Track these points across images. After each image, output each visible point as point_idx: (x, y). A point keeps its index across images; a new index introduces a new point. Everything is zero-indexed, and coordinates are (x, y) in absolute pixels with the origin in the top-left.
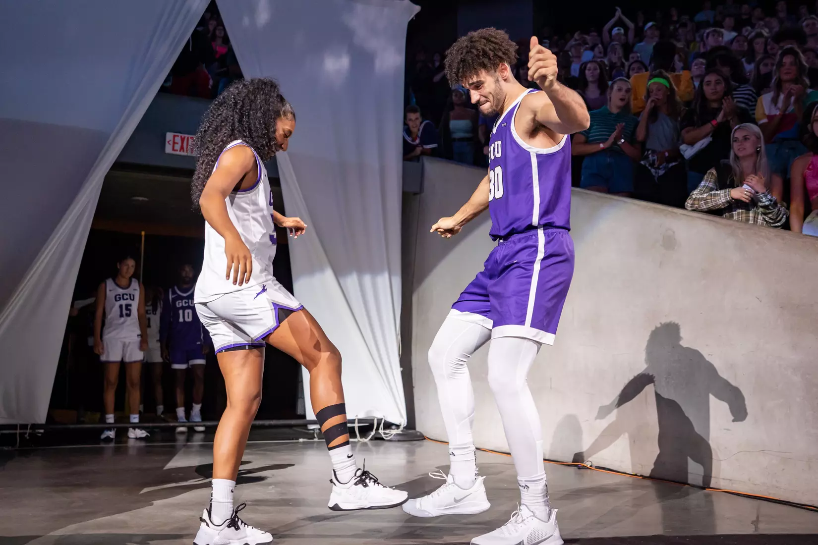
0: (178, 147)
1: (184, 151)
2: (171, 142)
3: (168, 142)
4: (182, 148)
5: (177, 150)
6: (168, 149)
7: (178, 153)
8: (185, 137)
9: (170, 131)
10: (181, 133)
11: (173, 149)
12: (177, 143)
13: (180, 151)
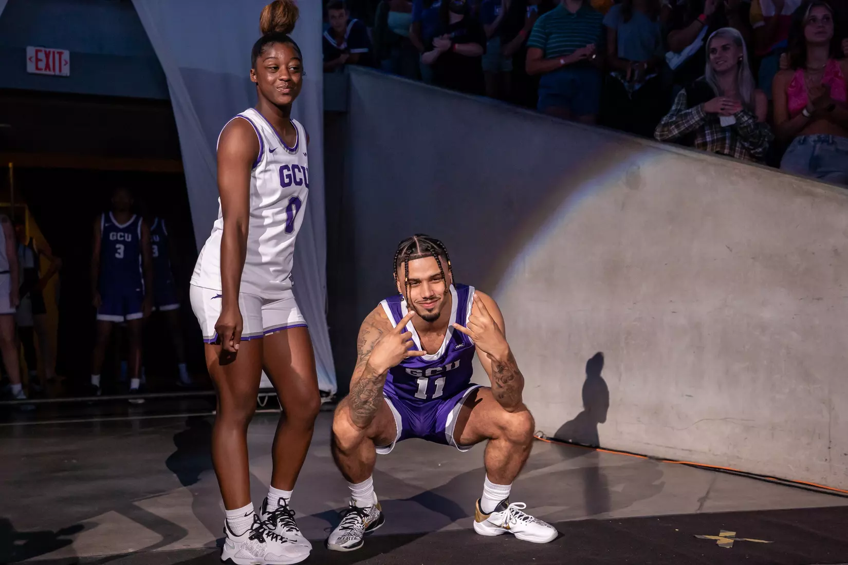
0: (42, 65)
1: (50, 70)
2: (34, 59)
3: (30, 59)
4: (47, 66)
5: (41, 69)
6: (31, 68)
7: (43, 72)
8: (49, 52)
9: (31, 45)
10: (44, 47)
11: (37, 68)
12: (41, 60)
13: (46, 69)
